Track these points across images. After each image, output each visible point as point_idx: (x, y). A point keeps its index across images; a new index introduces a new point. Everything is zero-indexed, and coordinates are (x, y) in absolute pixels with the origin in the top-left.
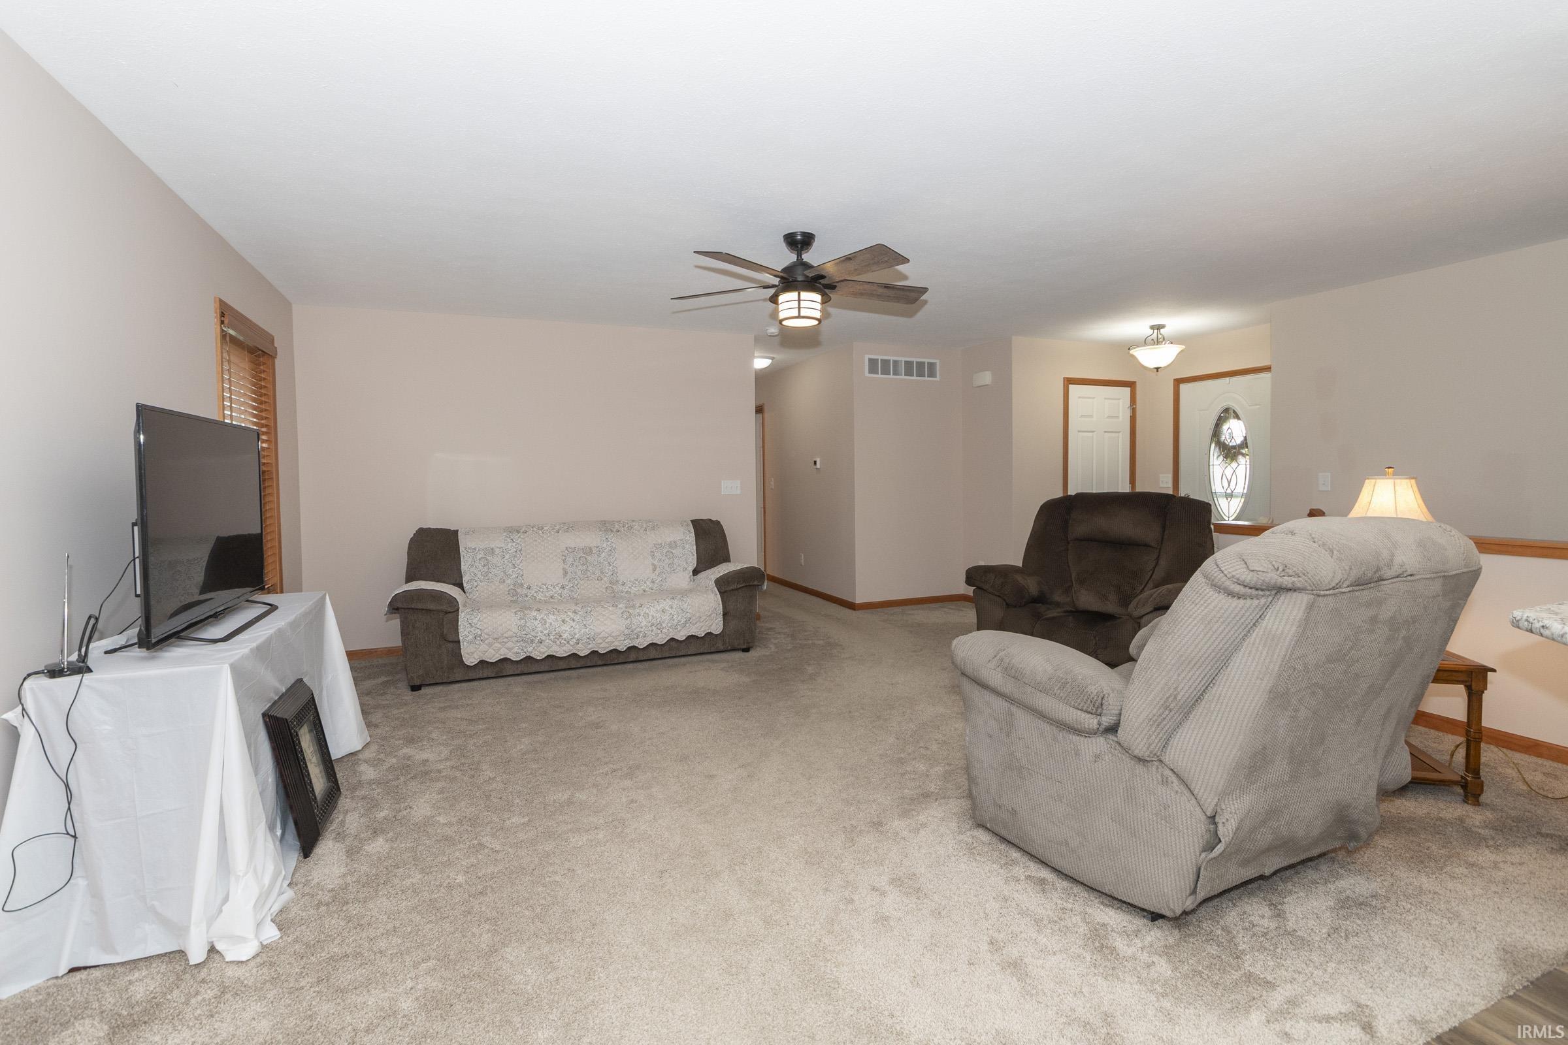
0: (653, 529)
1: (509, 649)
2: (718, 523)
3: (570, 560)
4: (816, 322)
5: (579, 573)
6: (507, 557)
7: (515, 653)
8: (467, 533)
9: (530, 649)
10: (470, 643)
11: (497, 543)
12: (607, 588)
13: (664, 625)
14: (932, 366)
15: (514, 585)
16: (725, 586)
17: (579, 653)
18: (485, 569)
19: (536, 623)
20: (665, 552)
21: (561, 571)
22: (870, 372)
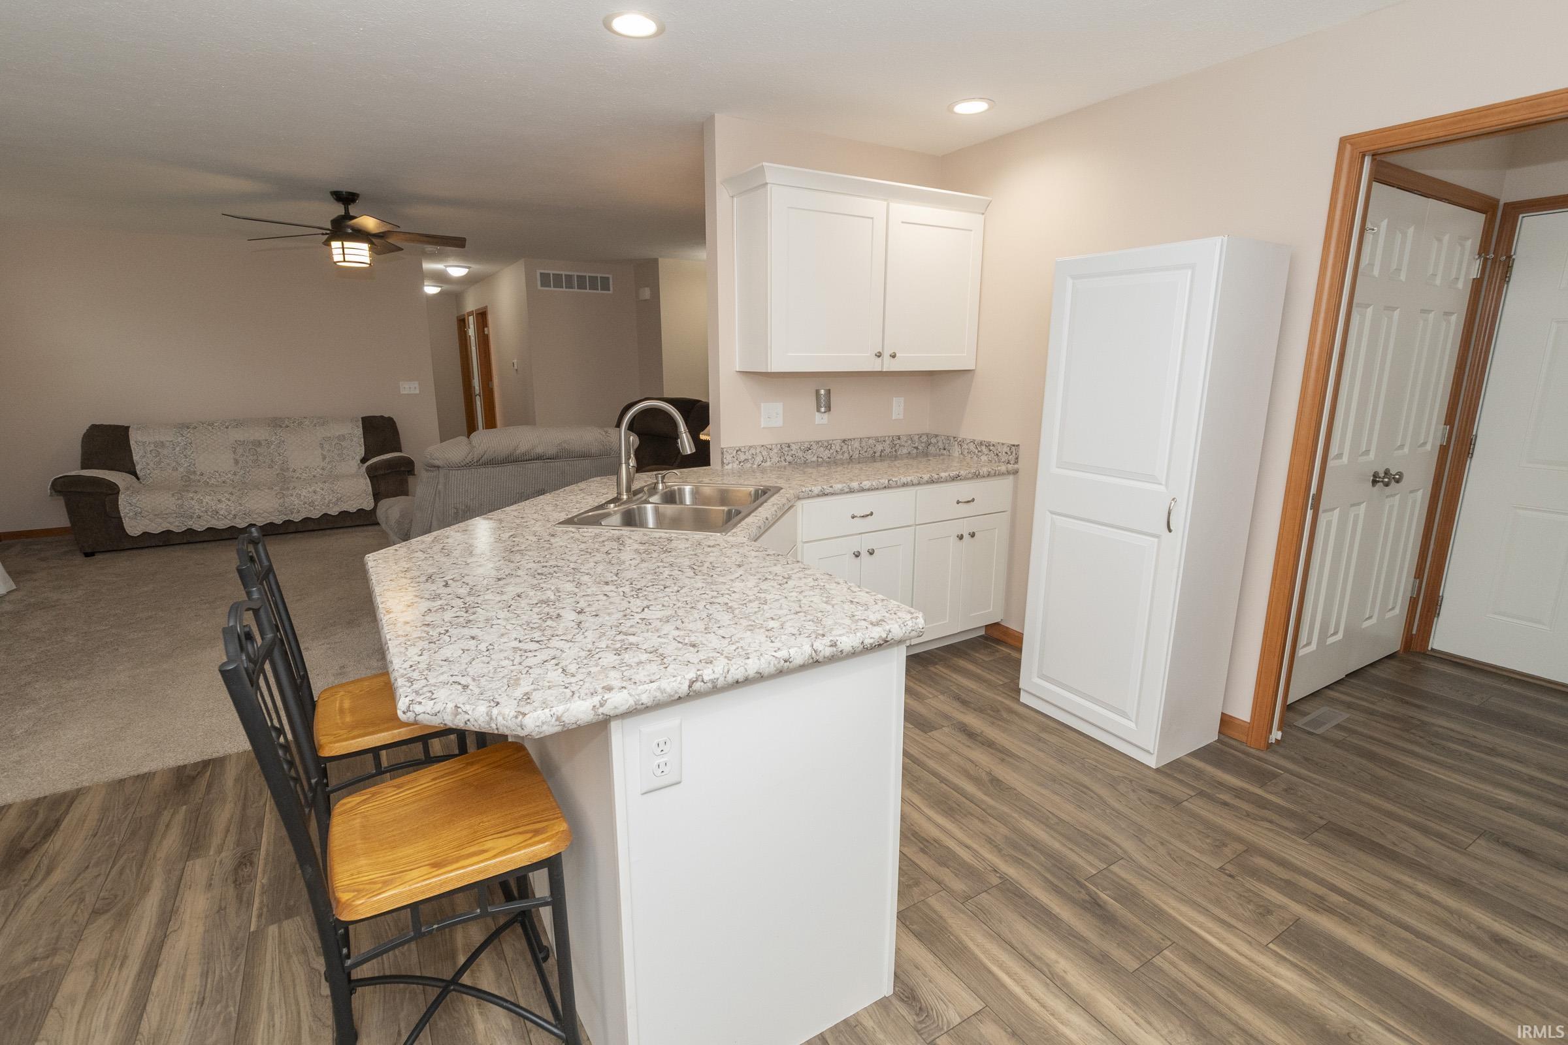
0: (323, 424)
1: (171, 523)
2: (390, 419)
3: (240, 451)
5: (250, 462)
7: (177, 526)
8: (138, 429)
9: (190, 523)
10: (131, 518)
11: (167, 437)
12: (277, 474)
13: (316, 503)
14: (605, 281)
15: (187, 472)
16: (378, 471)
17: (237, 526)
18: (157, 459)
19: (194, 502)
20: (333, 444)
21: (232, 461)
22: (542, 286)
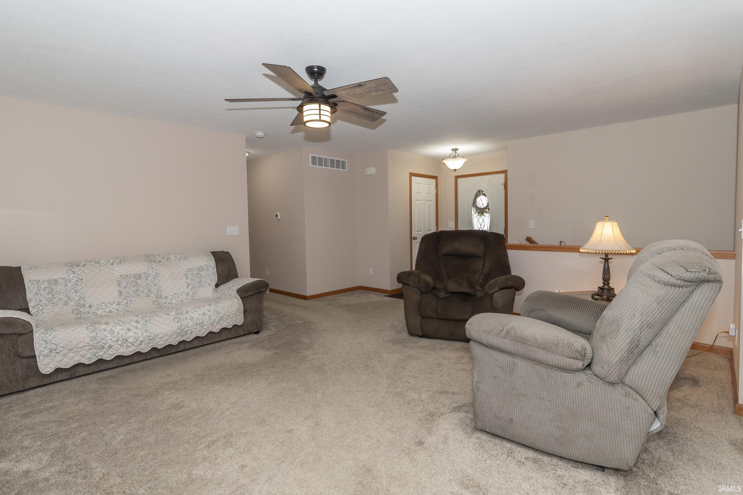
0: (185, 259)
1: (83, 356)
2: (228, 253)
3: (124, 284)
4: (327, 125)
5: (132, 293)
6: (70, 285)
7: (88, 358)
9: (101, 353)
10: (46, 356)
11: (60, 274)
12: (153, 301)
13: (205, 323)
14: (343, 162)
15: (77, 306)
16: (244, 293)
17: (142, 351)
18: (50, 296)
19: (106, 333)
20: (195, 274)
21: (117, 293)
22: (312, 164)
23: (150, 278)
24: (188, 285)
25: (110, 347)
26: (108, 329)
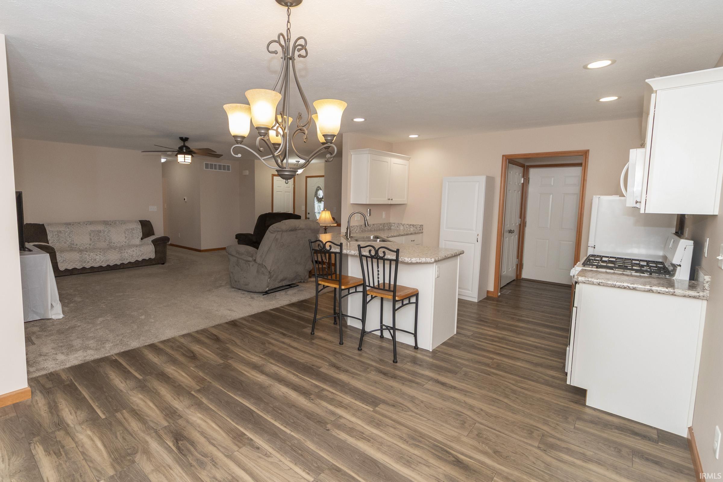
0: (124, 223)
1: (76, 265)
2: (149, 221)
3: (92, 235)
4: (190, 164)
5: (96, 239)
7: (79, 266)
8: (49, 225)
9: (84, 265)
10: (62, 263)
11: (62, 229)
12: (108, 245)
13: (134, 256)
14: (228, 167)
15: (71, 244)
16: (154, 242)
17: (103, 266)
18: (58, 239)
19: (86, 256)
20: (129, 232)
21: (89, 239)
22: (205, 168)
23: (106, 233)
24: (126, 237)
25: (88, 262)
26: (87, 254)
